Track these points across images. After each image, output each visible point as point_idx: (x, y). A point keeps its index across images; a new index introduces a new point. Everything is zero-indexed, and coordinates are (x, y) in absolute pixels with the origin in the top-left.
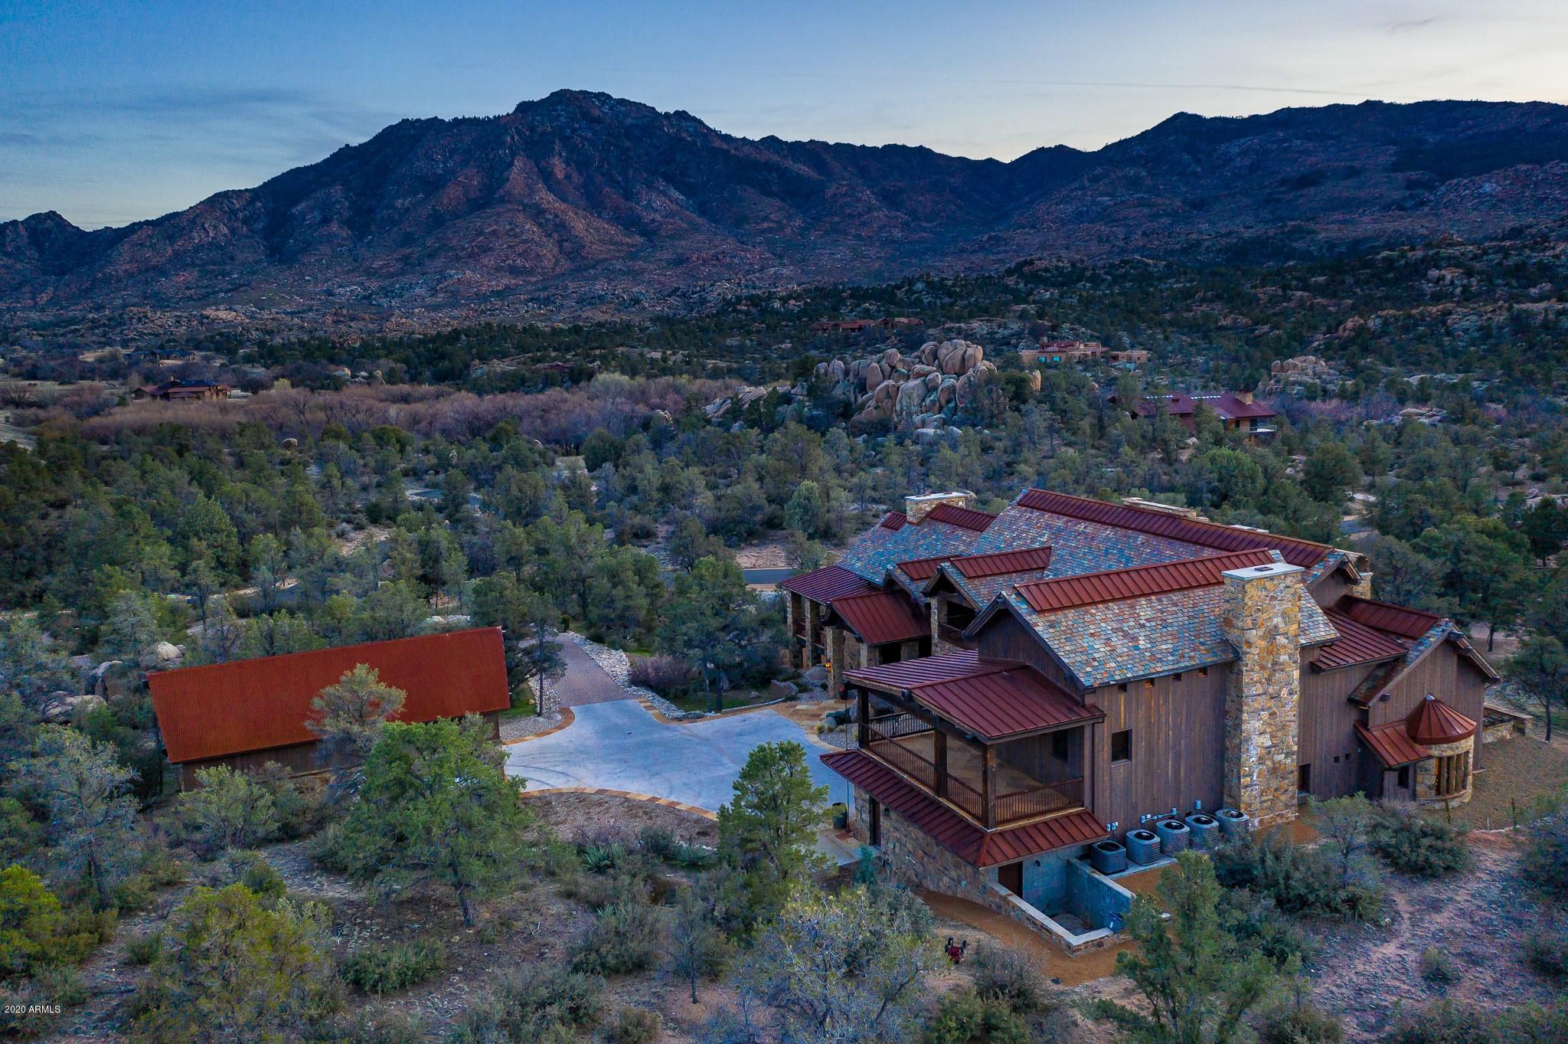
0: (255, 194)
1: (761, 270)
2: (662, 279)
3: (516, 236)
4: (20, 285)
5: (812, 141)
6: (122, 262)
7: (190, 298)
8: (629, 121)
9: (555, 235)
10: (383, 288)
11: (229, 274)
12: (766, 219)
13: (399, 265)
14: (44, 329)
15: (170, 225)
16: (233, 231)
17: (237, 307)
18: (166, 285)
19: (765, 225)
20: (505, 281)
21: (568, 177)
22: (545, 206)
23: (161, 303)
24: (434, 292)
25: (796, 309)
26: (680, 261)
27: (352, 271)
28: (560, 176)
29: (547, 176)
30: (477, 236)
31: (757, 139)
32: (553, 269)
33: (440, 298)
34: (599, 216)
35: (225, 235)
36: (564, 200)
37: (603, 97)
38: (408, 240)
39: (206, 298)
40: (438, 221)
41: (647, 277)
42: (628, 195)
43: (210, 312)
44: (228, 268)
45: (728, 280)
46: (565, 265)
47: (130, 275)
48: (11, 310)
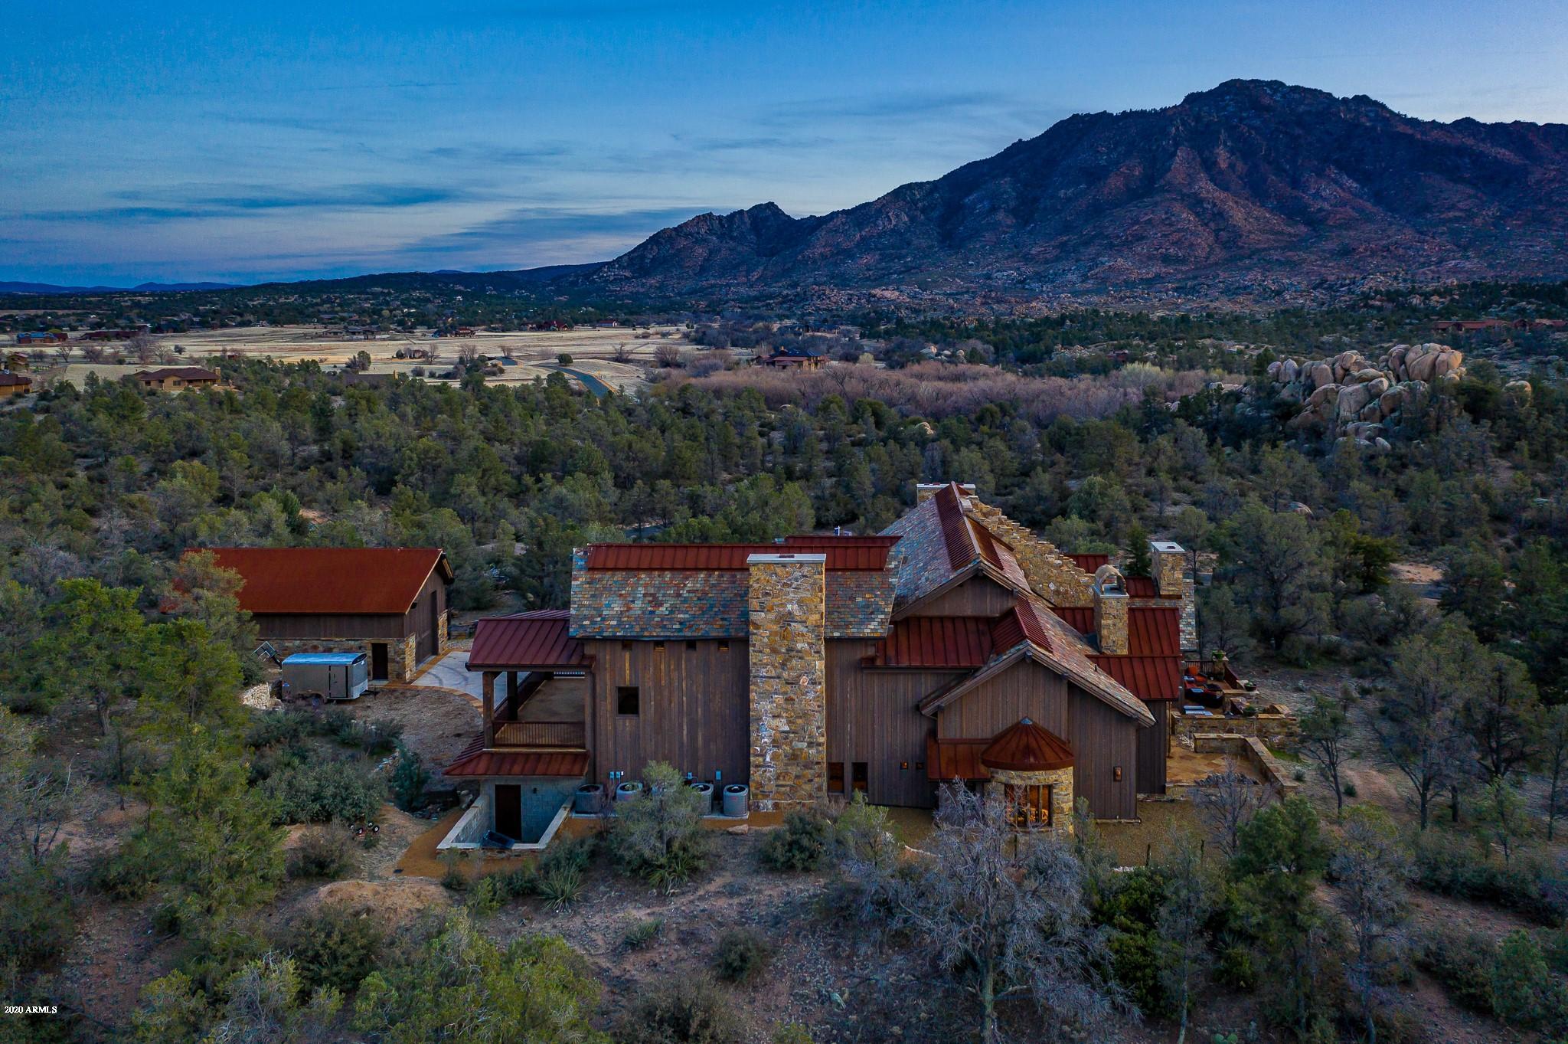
0: (934, 185)
1: (1439, 263)
2: (1323, 270)
3: (1171, 225)
4: (738, 265)
5: (1516, 122)
6: (818, 247)
7: (868, 279)
8: (1302, 108)
9: (1212, 225)
10: (1037, 273)
11: (905, 257)
12: (1452, 207)
13: (1055, 253)
14: (746, 303)
15: (862, 214)
16: (912, 219)
17: (903, 287)
18: (850, 266)
19: (1451, 214)
20: (1155, 270)
21: (1232, 166)
22: (1204, 194)
23: (842, 282)
24: (1085, 278)
25: (1440, 306)
26: (1346, 252)
27: (1010, 257)
28: (1223, 165)
29: (1209, 165)
30: (1133, 225)
31: (1448, 122)
32: (1207, 258)
33: (1089, 285)
34: (1262, 206)
35: (905, 223)
36: (1226, 189)
37: (1276, 85)
38: (1067, 228)
39: (880, 280)
40: (1097, 210)
41: (1305, 268)
42: (1295, 183)
43: (877, 292)
44: (904, 252)
45: (1384, 274)
46: (1220, 254)
47: (823, 256)
48: (728, 285)
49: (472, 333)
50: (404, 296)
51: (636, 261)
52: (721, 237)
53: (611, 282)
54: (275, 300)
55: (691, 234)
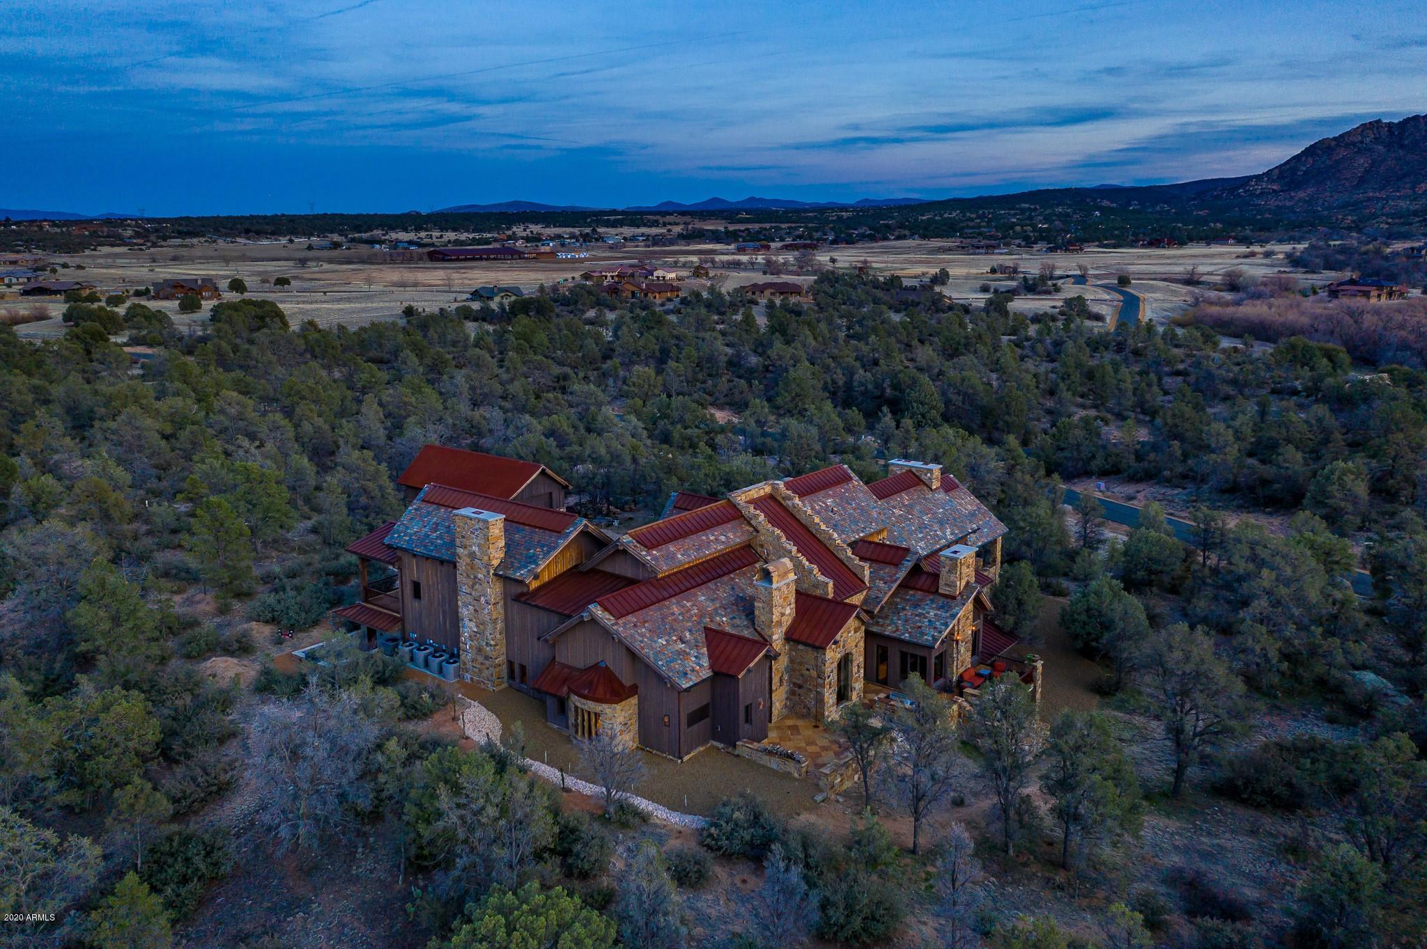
4: (1404, 176)
48: (1386, 200)
49: (1081, 249)
50: (1048, 212)
51: (1287, 174)
52: (1389, 146)
53: (1258, 196)
54: (941, 215)
55: (1354, 144)
